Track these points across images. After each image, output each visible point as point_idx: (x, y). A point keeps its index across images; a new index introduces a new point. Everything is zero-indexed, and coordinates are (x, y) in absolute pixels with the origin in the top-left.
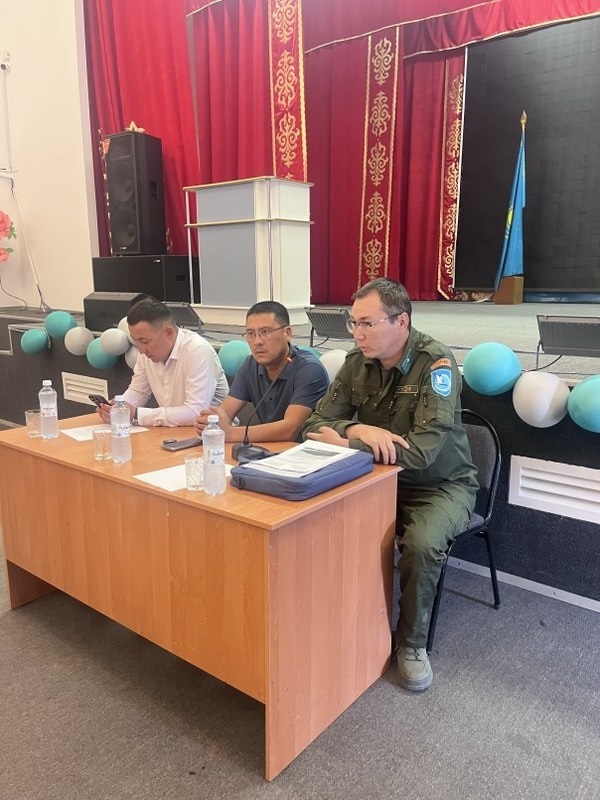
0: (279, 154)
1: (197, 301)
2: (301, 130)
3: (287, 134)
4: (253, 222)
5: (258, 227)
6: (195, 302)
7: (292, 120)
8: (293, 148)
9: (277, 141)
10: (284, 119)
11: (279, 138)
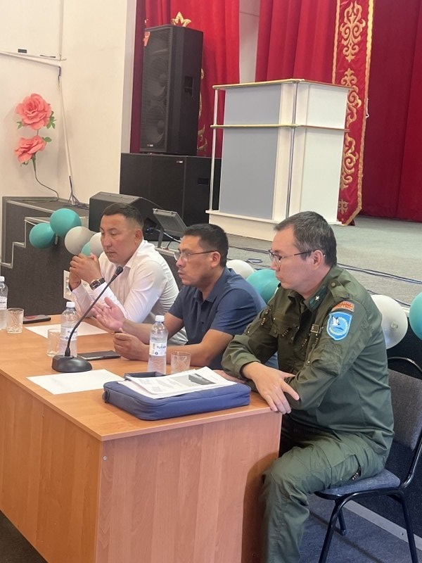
0: (341, 47)
1: (216, 207)
2: (367, 21)
3: (351, 25)
4: (277, 128)
5: (282, 133)
6: (213, 209)
7: (358, 10)
8: (356, 41)
9: (340, 33)
10: (350, 9)
11: (342, 29)
